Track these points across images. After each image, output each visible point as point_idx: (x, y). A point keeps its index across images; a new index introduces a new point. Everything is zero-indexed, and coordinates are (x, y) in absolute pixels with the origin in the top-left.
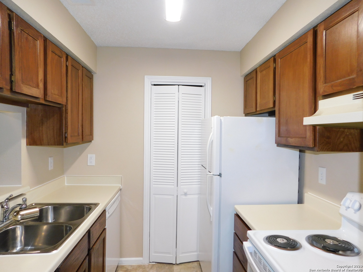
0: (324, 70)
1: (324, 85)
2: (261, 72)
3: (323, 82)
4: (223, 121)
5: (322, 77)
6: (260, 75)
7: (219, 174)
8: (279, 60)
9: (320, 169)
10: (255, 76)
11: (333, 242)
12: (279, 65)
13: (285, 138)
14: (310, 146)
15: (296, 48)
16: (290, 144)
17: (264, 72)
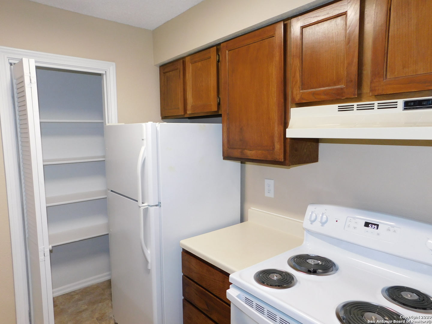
0: (301, 73)
1: (301, 91)
2: (193, 62)
3: (299, 88)
4: (158, 129)
5: (299, 82)
6: (191, 68)
7: (157, 204)
8: (227, 51)
9: (267, 182)
10: (182, 68)
11: (314, 262)
12: (227, 58)
13: (239, 150)
14: (281, 160)
15: (257, 41)
16: (248, 158)
17: (199, 64)
